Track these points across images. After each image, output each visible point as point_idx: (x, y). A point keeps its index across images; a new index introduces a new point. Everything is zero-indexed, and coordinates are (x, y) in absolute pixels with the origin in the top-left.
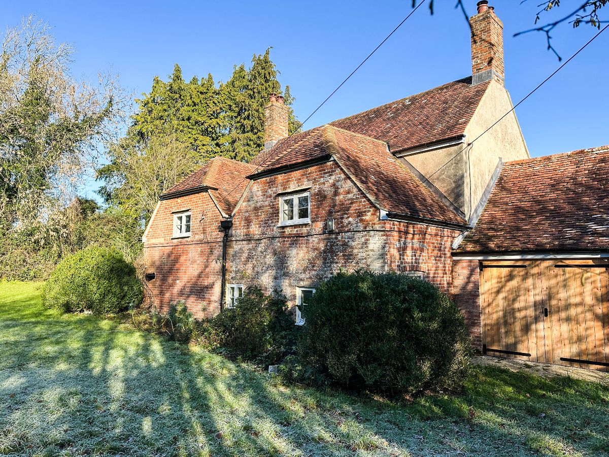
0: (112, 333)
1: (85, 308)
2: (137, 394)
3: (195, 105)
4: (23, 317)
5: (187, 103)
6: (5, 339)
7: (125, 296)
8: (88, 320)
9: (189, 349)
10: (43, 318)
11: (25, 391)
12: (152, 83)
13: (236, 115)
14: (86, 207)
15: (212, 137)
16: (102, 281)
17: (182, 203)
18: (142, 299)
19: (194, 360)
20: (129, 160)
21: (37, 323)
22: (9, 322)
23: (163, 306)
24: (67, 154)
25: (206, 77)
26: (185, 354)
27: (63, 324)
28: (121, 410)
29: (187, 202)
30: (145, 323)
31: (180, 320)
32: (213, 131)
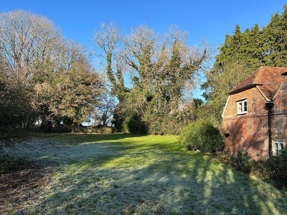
0: (208, 162)
1: (197, 149)
2: (218, 198)
3: (248, 43)
4: (172, 150)
5: (243, 43)
6: (164, 159)
7: (214, 144)
8: (198, 154)
9: (249, 177)
10: (179, 152)
11: (167, 184)
12: (225, 38)
13: (274, 42)
14: (197, 102)
15: (260, 58)
16: (203, 136)
17: (242, 95)
18: (224, 146)
19: (252, 184)
20: (215, 78)
21: (176, 154)
22: (166, 152)
23: (235, 151)
24: (188, 80)
25: (254, 26)
26: (247, 180)
27: (187, 155)
28: (208, 205)
29: (244, 94)
30: (225, 159)
31: (244, 160)
32: (260, 54)
